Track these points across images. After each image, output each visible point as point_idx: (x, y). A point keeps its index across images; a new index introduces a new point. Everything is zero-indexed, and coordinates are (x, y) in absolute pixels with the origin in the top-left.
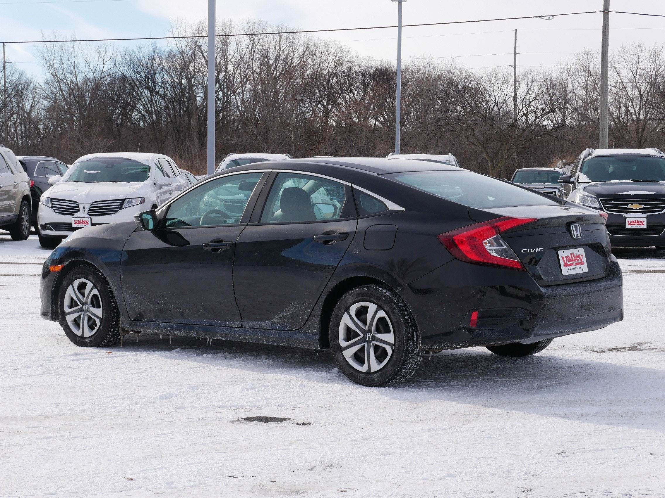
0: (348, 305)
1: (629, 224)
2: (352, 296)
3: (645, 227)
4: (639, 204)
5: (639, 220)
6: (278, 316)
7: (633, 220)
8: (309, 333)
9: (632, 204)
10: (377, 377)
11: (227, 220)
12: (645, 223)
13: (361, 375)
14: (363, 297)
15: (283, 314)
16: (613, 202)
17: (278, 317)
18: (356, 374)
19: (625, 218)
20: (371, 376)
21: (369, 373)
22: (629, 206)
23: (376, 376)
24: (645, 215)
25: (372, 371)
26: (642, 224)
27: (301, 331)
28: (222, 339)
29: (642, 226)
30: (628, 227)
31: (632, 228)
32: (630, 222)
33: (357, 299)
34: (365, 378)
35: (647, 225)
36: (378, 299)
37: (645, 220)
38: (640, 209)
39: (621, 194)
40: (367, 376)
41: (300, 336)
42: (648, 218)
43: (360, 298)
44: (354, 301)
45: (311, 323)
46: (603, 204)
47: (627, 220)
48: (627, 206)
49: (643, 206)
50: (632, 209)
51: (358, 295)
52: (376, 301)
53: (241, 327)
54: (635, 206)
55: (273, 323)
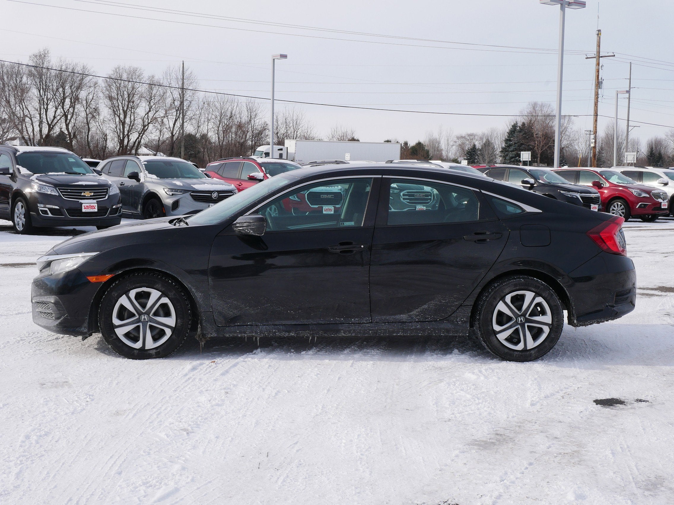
0: (503, 295)
1: (85, 208)
2: (509, 286)
3: (96, 210)
4: (90, 192)
5: (92, 205)
6: (417, 309)
7: (88, 205)
8: (457, 322)
9: (84, 192)
10: (535, 353)
11: (345, 223)
12: (96, 207)
13: (516, 353)
14: (520, 287)
15: (426, 306)
16: (69, 191)
17: (419, 310)
18: (512, 352)
19: (81, 204)
20: (528, 353)
21: (525, 350)
22: (83, 194)
23: (533, 352)
24: (95, 201)
25: (528, 349)
26: (94, 208)
27: (448, 320)
28: (345, 335)
29: (94, 209)
30: (84, 210)
31: (87, 211)
32: (85, 207)
33: (514, 289)
34: (521, 355)
35: (98, 209)
36: (537, 287)
37: (96, 205)
38: (91, 196)
39: (74, 184)
40: (523, 354)
41: (446, 325)
42: (98, 202)
43: (518, 288)
44: (510, 290)
45: (460, 312)
46: (61, 192)
47: (83, 205)
48: (81, 194)
49: (92, 194)
50: (85, 196)
51: (515, 285)
52: (533, 289)
53: (371, 323)
54: (87, 194)
55: (410, 316)
